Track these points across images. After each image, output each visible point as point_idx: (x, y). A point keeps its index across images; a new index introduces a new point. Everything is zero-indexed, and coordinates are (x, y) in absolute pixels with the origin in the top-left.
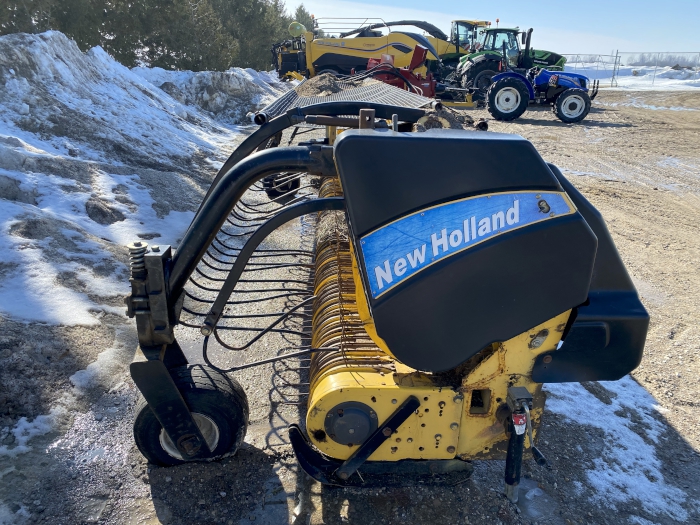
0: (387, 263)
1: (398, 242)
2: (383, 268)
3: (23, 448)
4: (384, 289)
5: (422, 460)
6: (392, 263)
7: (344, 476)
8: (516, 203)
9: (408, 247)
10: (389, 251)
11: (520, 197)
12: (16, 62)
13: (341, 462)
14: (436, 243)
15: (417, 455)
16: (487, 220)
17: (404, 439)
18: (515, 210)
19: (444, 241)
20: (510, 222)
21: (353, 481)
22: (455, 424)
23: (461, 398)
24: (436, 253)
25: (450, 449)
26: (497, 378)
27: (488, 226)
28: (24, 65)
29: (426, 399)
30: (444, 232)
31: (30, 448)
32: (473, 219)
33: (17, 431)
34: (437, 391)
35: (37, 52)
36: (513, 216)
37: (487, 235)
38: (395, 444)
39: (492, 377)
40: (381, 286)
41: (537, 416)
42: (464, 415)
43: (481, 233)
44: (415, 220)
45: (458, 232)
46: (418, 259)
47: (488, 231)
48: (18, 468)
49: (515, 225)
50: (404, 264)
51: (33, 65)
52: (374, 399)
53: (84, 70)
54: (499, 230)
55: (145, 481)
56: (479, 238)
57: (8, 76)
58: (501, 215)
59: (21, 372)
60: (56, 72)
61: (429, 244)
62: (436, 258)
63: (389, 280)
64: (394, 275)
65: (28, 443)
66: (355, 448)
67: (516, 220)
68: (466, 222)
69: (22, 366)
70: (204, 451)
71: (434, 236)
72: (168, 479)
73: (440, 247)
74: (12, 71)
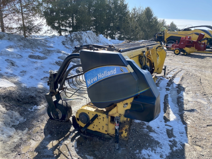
0: (89, 80)
1: (91, 75)
2: (89, 81)
3: (32, 110)
4: (89, 86)
5: (99, 132)
6: (90, 80)
7: (82, 131)
8: (115, 68)
9: (93, 76)
10: (90, 77)
11: (116, 67)
12: (77, 38)
13: (82, 127)
14: (99, 76)
15: (98, 131)
16: (109, 72)
17: (95, 125)
18: (115, 70)
19: (100, 76)
20: (114, 73)
21: (84, 133)
22: (107, 124)
23: (108, 117)
24: (99, 79)
25: (106, 131)
26: (116, 114)
27: (109, 73)
28: (79, 38)
29: (100, 116)
30: (100, 74)
31: (34, 111)
32: (106, 71)
33: (33, 107)
34: (102, 114)
35: (83, 36)
36: (115, 72)
37: (109, 76)
38: (93, 126)
39: (115, 113)
40: (89, 85)
41: (127, 128)
42: (109, 122)
43: (108, 75)
44: (94, 70)
45: (103, 74)
46: (95, 79)
47: (109, 75)
48: (30, 113)
49: (115, 74)
50: (93, 80)
51: (81, 39)
52: (88, 113)
53: (95, 40)
54: (112, 75)
55: (47, 121)
56: (107, 76)
57: (75, 41)
58: (112, 71)
59: (41, 98)
60: (86, 40)
61: (98, 76)
62: (99, 80)
63: (90, 84)
64: (91, 83)
65: (34, 110)
66: (85, 125)
67: (116, 73)
68: (104, 72)
69: (41, 97)
70: (58, 118)
71: (98, 74)
72: (50, 122)
73: (100, 77)
74: (76, 40)
